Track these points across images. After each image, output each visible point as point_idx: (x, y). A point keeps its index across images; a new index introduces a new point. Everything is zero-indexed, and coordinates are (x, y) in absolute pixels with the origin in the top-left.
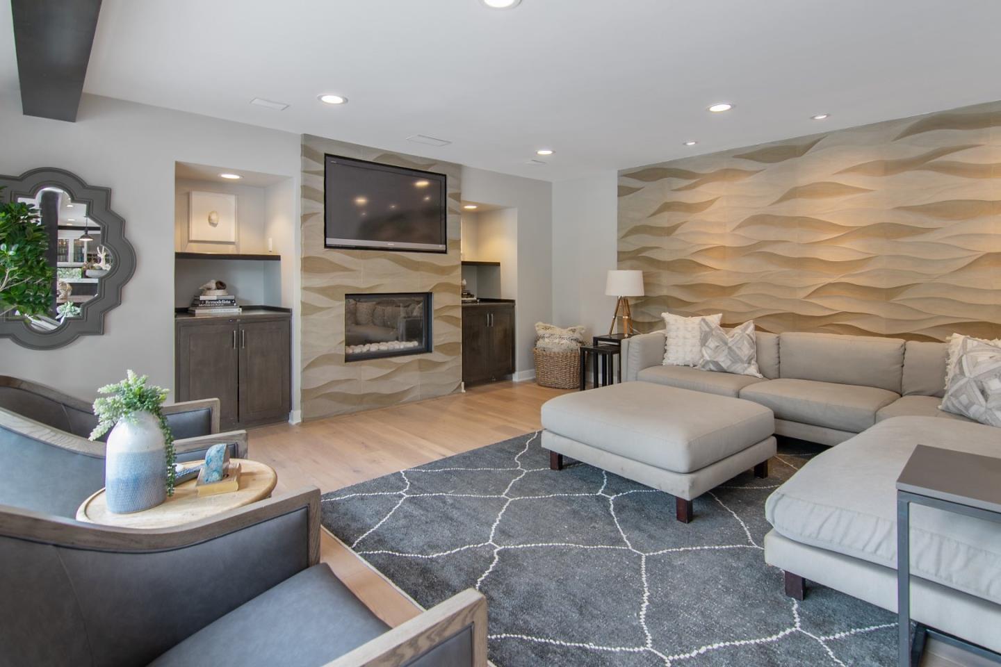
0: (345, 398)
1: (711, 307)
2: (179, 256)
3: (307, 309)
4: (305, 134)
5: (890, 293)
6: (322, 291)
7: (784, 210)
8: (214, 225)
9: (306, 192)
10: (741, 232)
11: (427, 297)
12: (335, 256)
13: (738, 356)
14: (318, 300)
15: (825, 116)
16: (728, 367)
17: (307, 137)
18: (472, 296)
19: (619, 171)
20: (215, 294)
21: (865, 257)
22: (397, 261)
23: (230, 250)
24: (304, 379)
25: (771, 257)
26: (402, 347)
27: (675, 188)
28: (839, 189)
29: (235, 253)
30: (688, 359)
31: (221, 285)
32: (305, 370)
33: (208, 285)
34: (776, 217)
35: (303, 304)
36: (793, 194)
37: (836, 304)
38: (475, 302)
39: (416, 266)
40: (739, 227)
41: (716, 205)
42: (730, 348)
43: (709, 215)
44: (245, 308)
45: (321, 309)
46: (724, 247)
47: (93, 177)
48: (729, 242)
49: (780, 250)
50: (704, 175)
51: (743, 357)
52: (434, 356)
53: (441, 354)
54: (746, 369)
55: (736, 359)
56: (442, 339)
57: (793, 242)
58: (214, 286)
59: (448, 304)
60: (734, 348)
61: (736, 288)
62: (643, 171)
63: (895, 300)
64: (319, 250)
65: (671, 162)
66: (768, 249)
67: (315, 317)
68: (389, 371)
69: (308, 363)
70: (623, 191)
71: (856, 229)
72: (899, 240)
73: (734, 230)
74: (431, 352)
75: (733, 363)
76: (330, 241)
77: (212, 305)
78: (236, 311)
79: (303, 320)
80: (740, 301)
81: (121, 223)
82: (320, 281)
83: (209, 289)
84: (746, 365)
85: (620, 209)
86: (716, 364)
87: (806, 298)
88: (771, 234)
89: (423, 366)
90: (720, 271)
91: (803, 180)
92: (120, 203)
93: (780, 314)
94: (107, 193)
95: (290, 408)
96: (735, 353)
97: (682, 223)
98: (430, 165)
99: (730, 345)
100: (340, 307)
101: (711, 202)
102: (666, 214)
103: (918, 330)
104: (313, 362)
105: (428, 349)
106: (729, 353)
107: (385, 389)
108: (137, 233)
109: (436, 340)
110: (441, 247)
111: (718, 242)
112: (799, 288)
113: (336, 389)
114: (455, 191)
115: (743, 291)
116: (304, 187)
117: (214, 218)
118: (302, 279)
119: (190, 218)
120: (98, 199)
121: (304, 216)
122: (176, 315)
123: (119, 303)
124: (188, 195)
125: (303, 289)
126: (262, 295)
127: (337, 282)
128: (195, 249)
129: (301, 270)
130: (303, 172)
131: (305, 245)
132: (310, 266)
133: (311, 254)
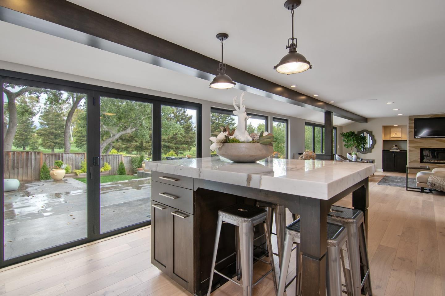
2: (384, 141)
3: (410, 151)
6: (414, 147)
9: (410, 127)
12: (417, 140)
14: (413, 149)
17: (410, 116)
20: (394, 147)
22: (437, 140)
23: (400, 139)
29: (401, 140)
31: (396, 146)
32: (409, 163)
35: (409, 150)
44: (401, 151)
45: (413, 151)
47: (370, 130)
58: (394, 146)
64: (413, 139)
77: (393, 149)
78: (398, 151)
79: (409, 153)
81: (374, 137)
82: (413, 145)
83: (393, 146)
92: (374, 133)
94: (372, 132)
100: (419, 151)
104: (411, 162)
108: (376, 138)
116: (409, 126)
117: (396, 133)
118: (409, 145)
119: (390, 133)
120: (371, 134)
121: (409, 132)
122: (383, 151)
123: (373, 148)
124: (390, 129)
125: (409, 147)
126: (403, 148)
127: (418, 145)
128: (392, 139)
129: (409, 143)
130: (409, 123)
131: (409, 138)
132: (411, 142)
133: (411, 139)
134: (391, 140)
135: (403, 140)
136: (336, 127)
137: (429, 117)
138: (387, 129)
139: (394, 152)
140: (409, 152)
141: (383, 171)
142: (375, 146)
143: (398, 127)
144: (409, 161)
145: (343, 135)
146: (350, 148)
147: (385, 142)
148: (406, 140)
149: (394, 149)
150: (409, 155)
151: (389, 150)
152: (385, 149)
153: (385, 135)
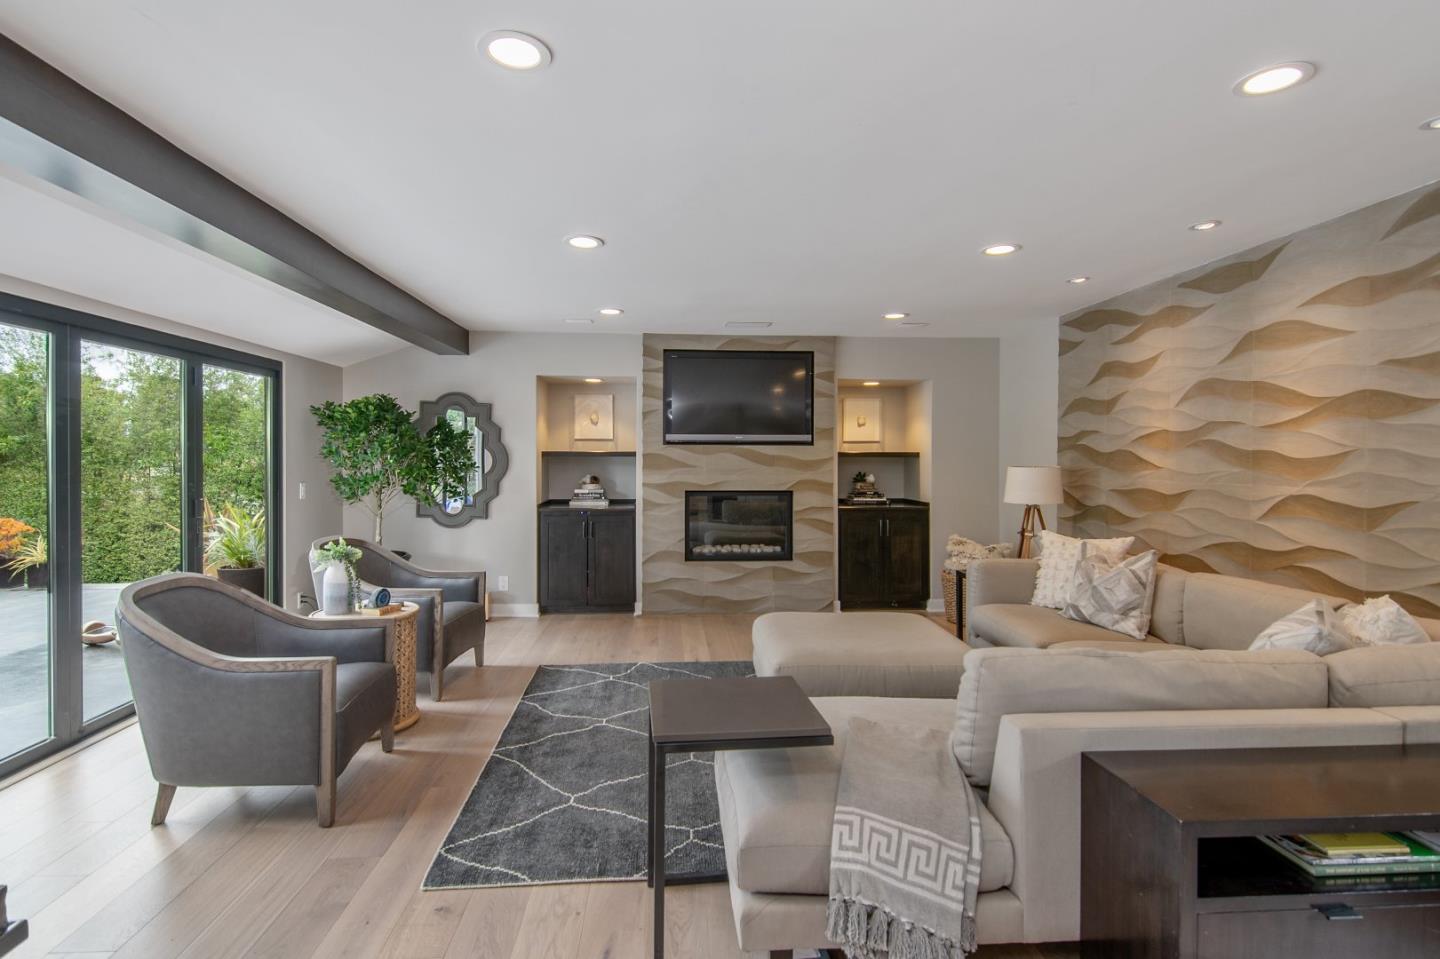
0: (685, 597)
1: (1153, 527)
2: (546, 456)
3: (646, 502)
4: (645, 334)
5: (1373, 517)
6: (662, 487)
7: (1236, 371)
8: (595, 424)
9: (648, 391)
10: (1185, 408)
11: (788, 495)
12: (676, 452)
13: (1105, 600)
14: (660, 497)
15: (1213, 225)
16: (1090, 615)
17: (647, 336)
18: (880, 496)
19: (1060, 318)
20: (590, 488)
21: (1340, 450)
22: (743, 455)
23: (609, 448)
24: (644, 572)
25: (1221, 449)
26: (759, 551)
27: (1116, 340)
28: (1309, 332)
30: (1057, 600)
31: (595, 480)
32: (644, 563)
33: (584, 480)
34: (1226, 382)
35: (644, 498)
36: (1249, 342)
37: (1298, 532)
38: (884, 503)
39: (771, 461)
40: (1185, 398)
41: (1160, 364)
42: (1094, 587)
43: (1151, 381)
44: (612, 502)
45: (659, 505)
46: (1167, 431)
47: (480, 398)
48: (1173, 424)
49: (1232, 438)
50: (1146, 317)
51: (1113, 604)
52: (795, 565)
53: (804, 564)
54: (1117, 622)
55: (1103, 605)
56: (804, 546)
57: (1246, 423)
58: (587, 479)
59: (814, 505)
60: (1101, 589)
61: (1180, 497)
62: (1083, 316)
63: (1379, 531)
64: (659, 448)
65: (1112, 300)
66: (1216, 436)
67: (655, 513)
68: (735, 576)
69: (648, 556)
70: (1066, 347)
71: (1329, 400)
72: (1386, 421)
73: (1177, 405)
74: (791, 559)
75: (1097, 610)
76: (670, 437)
77: (584, 497)
78: (603, 504)
79: (644, 515)
80: (1183, 518)
81: (499, 431)
82: (659, 478)
83: (584, 483)
84: (1117, 616)
85: (1062, 373)
86: (1076, 608)
87: (1260, 519)
88: (1221, 410)
89: (777, 574)
90: (1164, 470)
91: (1262, 321)
92: (498, 415)
93: (1231, 544)
94: (489, 408)
95: (634, 600)
96: (1102, 596)
97: (1122, 394)
98: (788, 344)
99: (1095, 583)
100: (679, 505)
101: (1154, 359)
102: (1105, 381)
103: (1414, 589)
104: (652, 557)
105: (787, 555)
106: (1093, 596)
107: (732, 594)
108: (509, 439)
109: (797, 548)
110: (807, 438)
111: (1158, 424)
112: (1253, 501)
113: (676, 587)
114: (825, 369)
115: (1187, 504)
116: (645, 386)
117: (594, 417)
118: (644, 475)
119: (572, 419)
120: (483, 413)
121: (645, 414)
122: (540, 506)
123: (497, 494)
124: (573, 399)
125: (644, 485)
126: (621, 490)
127: (677, 478)
128: (580, 448)
129: (645, 467)
130: (644, 371)
131: (645, 442)
132: (652, 463)
133: (650, 451)
134: (574, 450)
135: (620, 449)
136: (280, 364)
137: (714, 347)
138: (557, 392)
139: (586, 511)
140: (644, 510)
141: (537, 616)
142: (507, 483)
143: (604, 387)
144: (644, 555)
145: (327, 416)
146: (369, 499)
147: (550, 459)
148: (633, 454)
149: (588, 498)
150: (644, 528)
151: (566, 502)
152: (551, 497)
153: (551, 424)
